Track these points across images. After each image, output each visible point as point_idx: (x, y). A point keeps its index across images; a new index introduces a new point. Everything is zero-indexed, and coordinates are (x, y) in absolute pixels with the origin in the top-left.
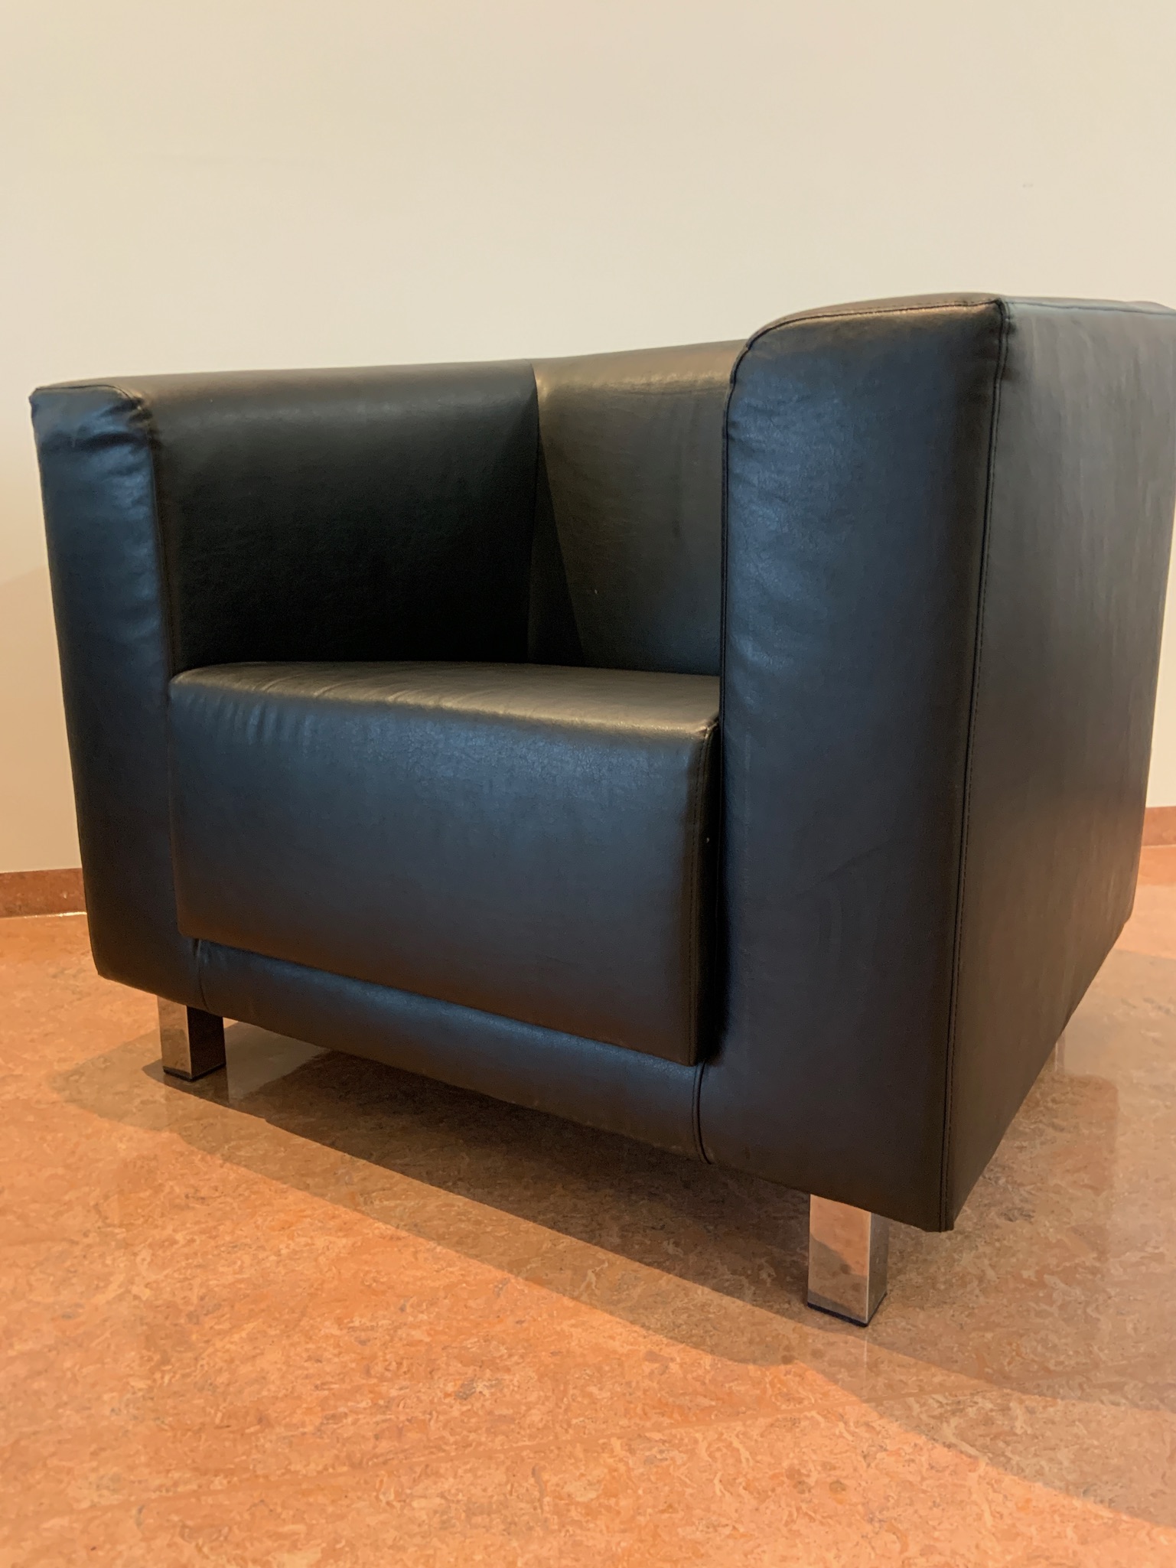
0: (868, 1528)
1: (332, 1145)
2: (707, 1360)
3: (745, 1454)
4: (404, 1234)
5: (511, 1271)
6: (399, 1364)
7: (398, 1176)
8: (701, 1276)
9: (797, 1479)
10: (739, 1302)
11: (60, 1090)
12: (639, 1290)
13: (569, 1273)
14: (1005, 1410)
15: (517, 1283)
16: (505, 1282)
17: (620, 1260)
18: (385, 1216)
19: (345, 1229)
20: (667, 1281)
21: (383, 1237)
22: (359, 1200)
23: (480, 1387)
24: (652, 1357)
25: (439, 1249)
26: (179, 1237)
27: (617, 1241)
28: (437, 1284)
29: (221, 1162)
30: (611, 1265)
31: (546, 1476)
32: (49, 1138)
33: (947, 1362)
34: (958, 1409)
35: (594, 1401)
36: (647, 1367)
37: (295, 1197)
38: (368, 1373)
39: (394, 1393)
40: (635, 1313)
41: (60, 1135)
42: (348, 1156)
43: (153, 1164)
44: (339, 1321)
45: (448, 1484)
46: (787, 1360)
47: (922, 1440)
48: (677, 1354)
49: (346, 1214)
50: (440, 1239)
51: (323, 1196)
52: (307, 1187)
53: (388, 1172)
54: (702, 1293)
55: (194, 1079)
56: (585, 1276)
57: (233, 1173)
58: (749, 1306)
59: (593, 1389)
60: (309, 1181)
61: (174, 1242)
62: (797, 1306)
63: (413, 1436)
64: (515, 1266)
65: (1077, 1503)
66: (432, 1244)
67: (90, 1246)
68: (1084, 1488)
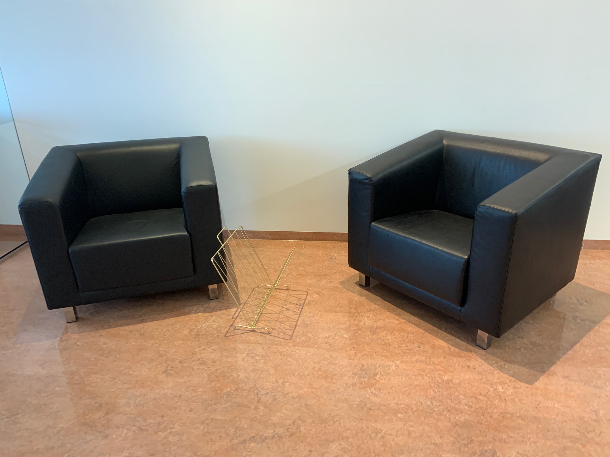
0: (478, 374)
1: (393, 304)
2: (457, 350)
3: (461, 362)
4: (407, 322)
5: (426, 331)
6: (409, 341)
7: (405, 312)
8: (458, 338)
9: (469, 367)
10: (464, 343)
11: (342, 285)
12: (447, 338)
13: (436, 333)
14: (505, 365)
15: (427, 333)
16: (425, 333)
17: (444, 333)
18: (404, 319)
19: (397, 320)
20: (452, 337)
21: (404, 322)
22: (399, 315)
23: (421, 347)
24: (448, 347)
25: (413, 326)
26: (370, 316)
27: (444, 330)
28: (414, 331)
29: (374, 304)
30: (443, 333)
31: (431, 359)
32: (343, 295)
33: (498, 357)
34: (497, 363)
35: (439, 352)
36: (448, 349)
37: (388, 313)
38: (404, 342)
39: (408, 345)
40: (446, 341)
41: (345, 295)
42: (396, 307)
43: (362, 303)
44: (399, 334)
45: (417, 357)
46: (471, 352)
47: (489, 366)
48: (453, 348)
49: (397, 317)
50: (414, 324)
51: (393, 313)
52: (389, 311)
53: (403, 311)
54: (458, 340)
55: (365, 287)
56: (438, 334)
57: (377, 307)
58: (466, 344)
59: (439, 350)
60: (390, 310)
61: (370, 317)
62: (474, 345)
63: (411, 351)
64: (427, 331)
65: (511, 378)
66: (412, 325)
67: (357, 315)
68: (513, 376)
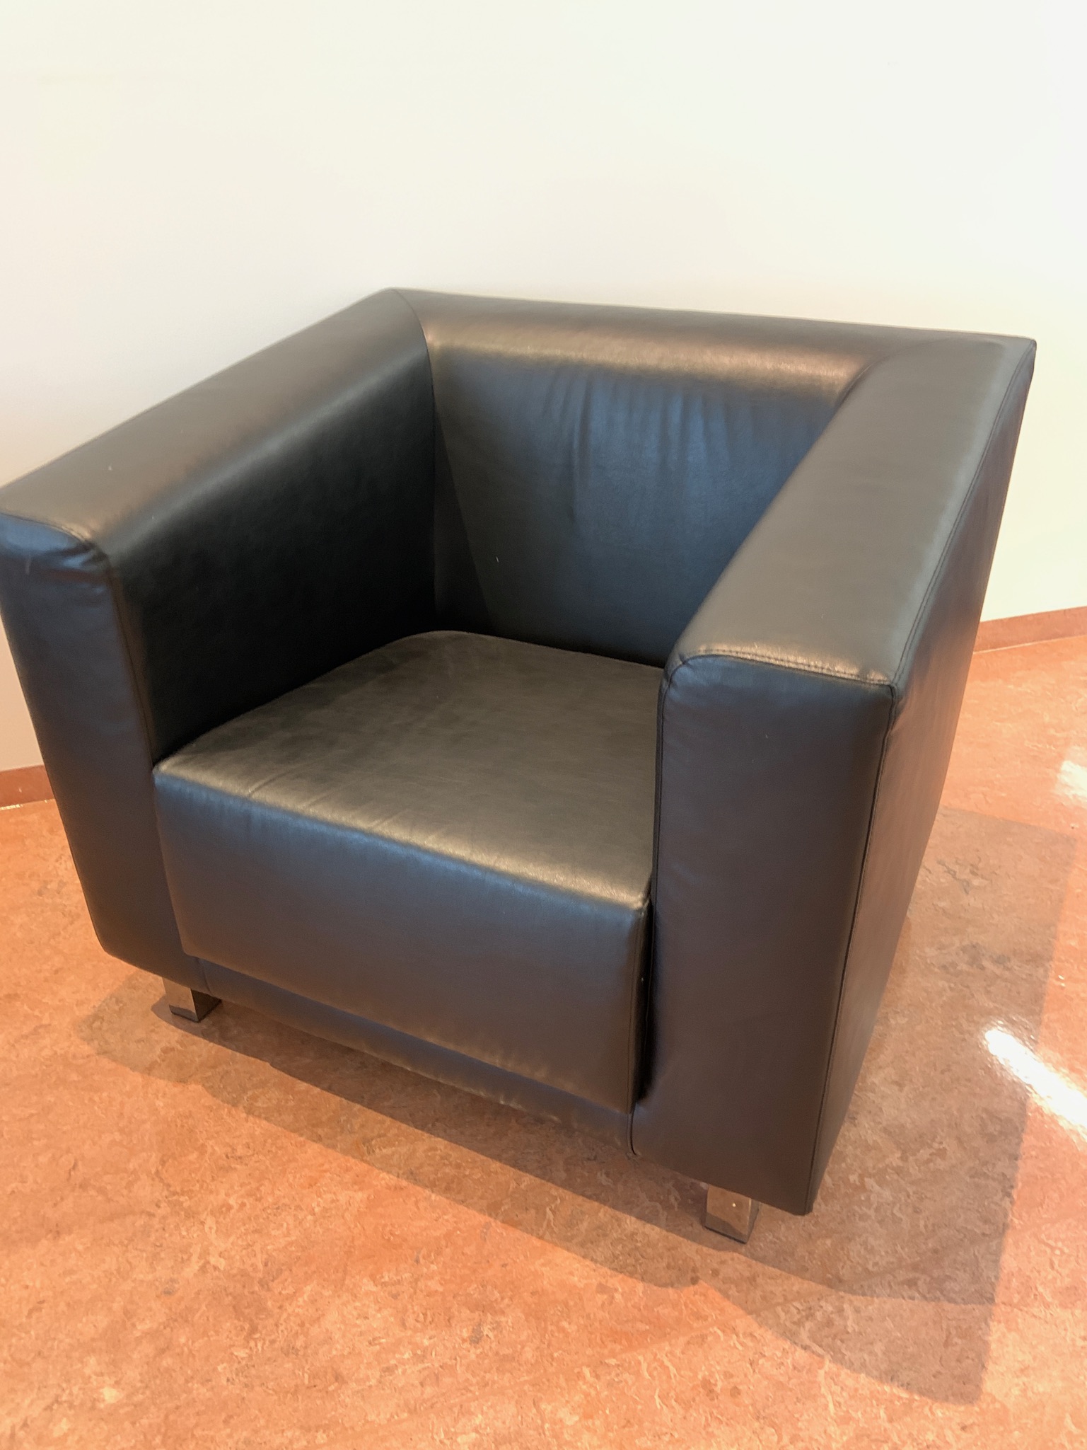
0: (756, 1425)
1: (329, 1089)
2: (640, 1287)
3: (673, 1370)
4: (404, 1183)
5: (490, 1215)
6: (425, 1315)
7: (388, 1120)
8: (627, 1205)
9: (708, 1387)
10: (657, 1229)
11: (89, 1040)
12: (585, 1224)
13: (533, 1211)
14: (840, 1311)
15: (497, 1226)
16: (487, 1226)
17: (568, 1195)
18: (386, 1166)
19: (359, 1183)
20: (605, 1213)
21: (389, 1188)
22: (362, 1148)
23: (486, 1330)
24: (602, 1289)
25: (433, 1197)
26: (232, 1201)
27: (563, 1175)
28: (437, 1233)
29: (244, 1115)
30: (562, 1200)
31: (543, 1406)
32: (96, 1099)
33: (801, 1271)
34: (810, 1316)
35: (567, 1335)
36: (601, 1298)
37: (313, 1148)
38: (403, 1324)
39: (426, 1342)
40: (585, 1246)
41: (105, 1094)
42: (345, 1101)
43: (191, 1122)
44: (373, 1277)
45: (478, 1420)
46: (694, 1281)
47: (787, 1345)
48: (618, 1283)
49: (360, 1167)
50: (432, 1185)
51: (334, 1147)
52: (319, 1139)
53: (380, 1117)
54: (631, 1223)
55: (199, 1021)
56: (545, 1213)
57: (259, 1127)
58: (664, 1233)
59: (565, 1324)
60: (320, 1131)
61: (230, 1208)
62: (698, 1228)
63: (447, 1380)
64: (493, 1209)
65: (887, 1388)
66: (428, 1192)
68: (890, 1376)
